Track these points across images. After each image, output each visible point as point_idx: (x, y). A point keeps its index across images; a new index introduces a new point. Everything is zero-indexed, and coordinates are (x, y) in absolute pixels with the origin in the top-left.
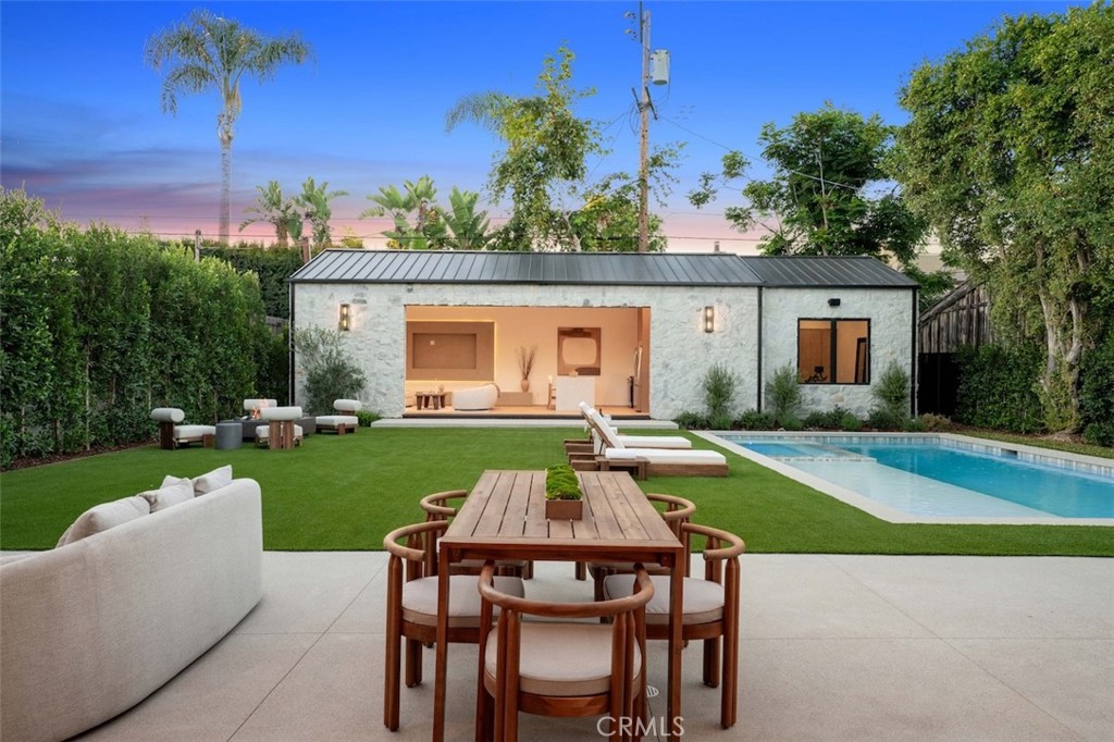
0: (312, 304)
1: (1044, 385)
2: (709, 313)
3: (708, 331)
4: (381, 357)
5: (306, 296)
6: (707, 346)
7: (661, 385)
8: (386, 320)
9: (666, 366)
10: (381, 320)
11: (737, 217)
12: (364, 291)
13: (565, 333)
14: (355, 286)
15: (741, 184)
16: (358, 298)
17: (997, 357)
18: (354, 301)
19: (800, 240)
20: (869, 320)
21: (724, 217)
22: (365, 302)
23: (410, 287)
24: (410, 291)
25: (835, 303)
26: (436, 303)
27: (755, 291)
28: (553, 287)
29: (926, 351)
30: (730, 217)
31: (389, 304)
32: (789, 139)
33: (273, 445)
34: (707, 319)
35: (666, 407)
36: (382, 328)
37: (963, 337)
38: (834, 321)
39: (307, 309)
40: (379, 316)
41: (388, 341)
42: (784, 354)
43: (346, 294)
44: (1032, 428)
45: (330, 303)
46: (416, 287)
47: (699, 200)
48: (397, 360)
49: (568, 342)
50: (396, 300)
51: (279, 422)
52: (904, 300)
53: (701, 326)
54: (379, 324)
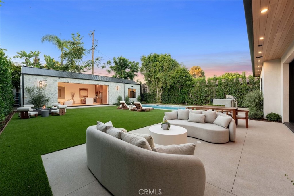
0: (30, 80)
1: (157, 97)
2: (117, 87)
3: (117, 90)
4: (52, 94)
5: (27, 78)
6: (117, 92)
7: (110, 99)
8: (53, 85)
9: (111, 95)
10: (52, 85)
11: (109, 71)
12: (46, 78)
13: (81, 89)
14: (44, 77)
15: (110, 66)
16: (44, 79)
17: (150, 95)
18: (43, 80)
19: (118, 76)
20: (136, 89)
21: (106, 71)
22: (47, 81)
23: (59, 78)
24: (59, 79)
25: (132, 86)
26: (66, 82)
27: (123, 84)
28: (92, 81)
29: (142, 93)
30: (107, 71)
31: (54, 82)
32: (117, 60)
33: (61, 114)
34: (117, 88)
35: (111, 102)
36: (52, 87)
37: (142, 92)
38: (132, 89)
39: (28, 81)
40: (51, 84)
41: (53, 90)
42: (127, 94)
43: (41, 78)
44: (156, 102)
45: (36, 80)
46: (61, 78)
47: (103, 67)
48: (56, 95)
49: (81, 91)
50: (56, 81)
51: (62, 109)
52: (139, 86)
53: (116, 89)
54: (51, 86)
